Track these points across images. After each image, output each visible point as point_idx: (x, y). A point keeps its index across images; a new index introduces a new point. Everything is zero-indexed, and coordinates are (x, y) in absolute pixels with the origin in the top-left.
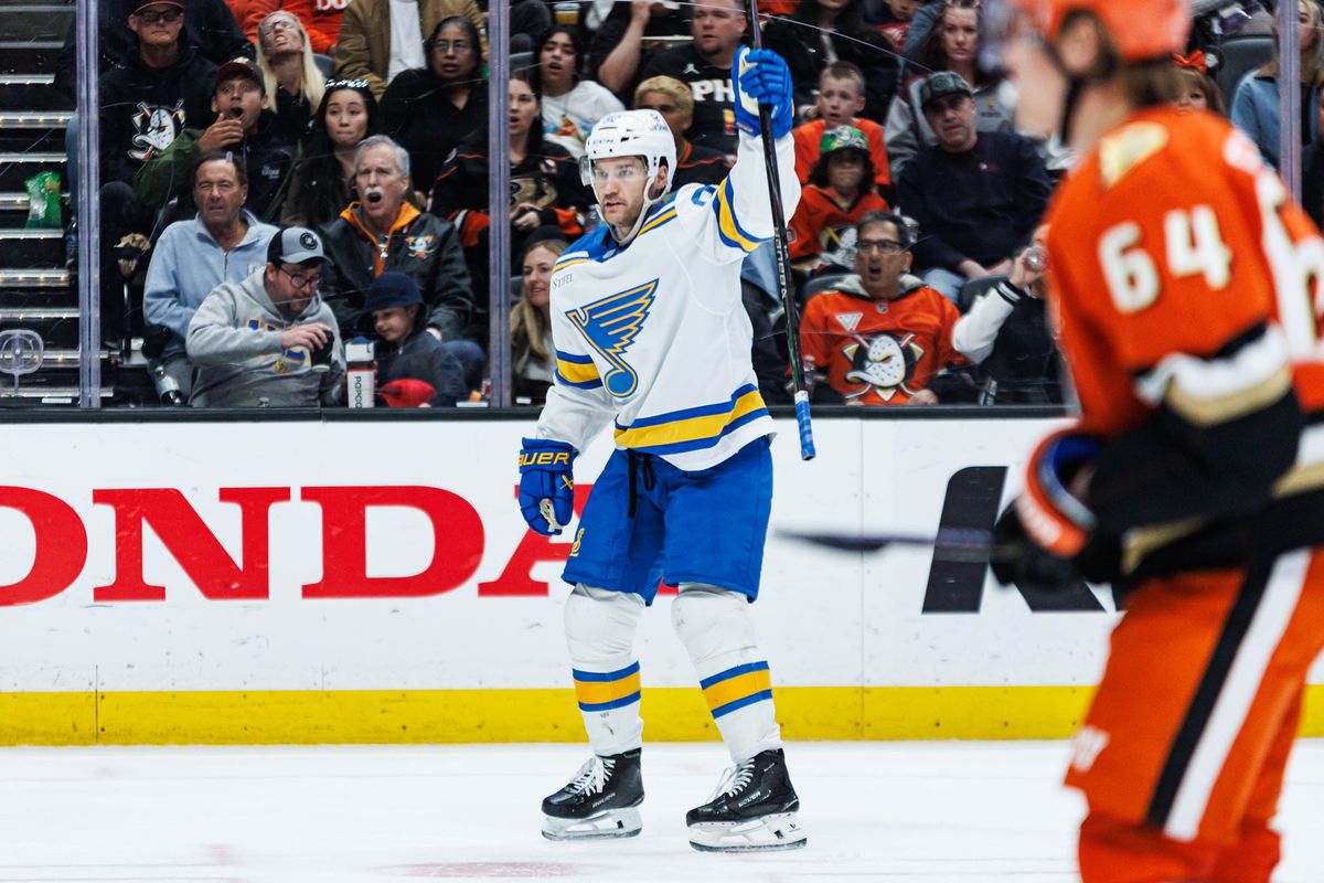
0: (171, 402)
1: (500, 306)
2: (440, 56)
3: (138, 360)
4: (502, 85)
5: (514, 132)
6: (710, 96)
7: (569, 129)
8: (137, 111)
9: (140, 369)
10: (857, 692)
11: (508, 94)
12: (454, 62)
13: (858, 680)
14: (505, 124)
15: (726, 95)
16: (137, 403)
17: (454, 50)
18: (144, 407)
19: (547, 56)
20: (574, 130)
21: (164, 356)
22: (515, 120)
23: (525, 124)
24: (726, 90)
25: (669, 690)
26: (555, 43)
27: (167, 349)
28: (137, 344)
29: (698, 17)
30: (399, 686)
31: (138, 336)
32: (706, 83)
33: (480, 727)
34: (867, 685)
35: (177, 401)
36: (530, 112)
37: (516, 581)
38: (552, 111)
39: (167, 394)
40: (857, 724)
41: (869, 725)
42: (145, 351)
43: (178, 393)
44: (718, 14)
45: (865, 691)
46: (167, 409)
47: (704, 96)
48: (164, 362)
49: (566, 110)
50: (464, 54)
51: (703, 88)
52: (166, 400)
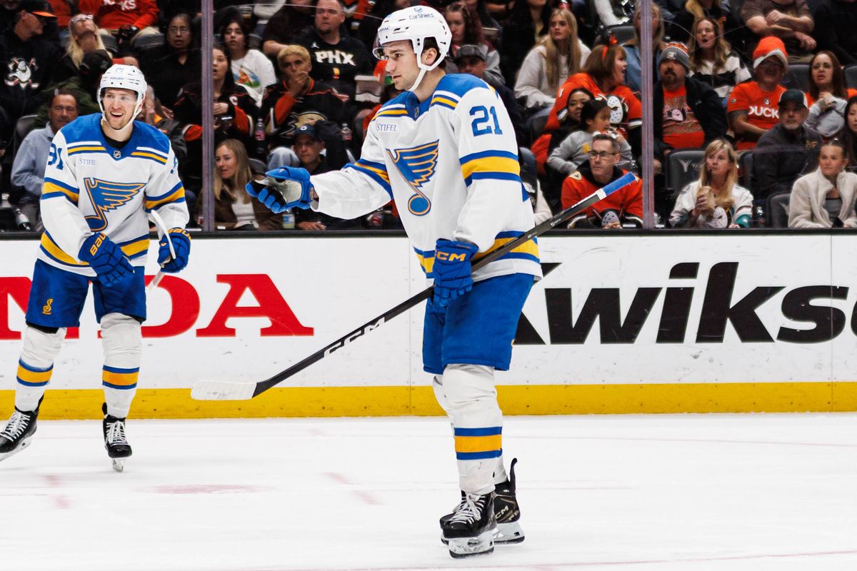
0: (25, 229)
1: (208, 175)
2: (172, 36)
3: (6, 205)
4: (209, 51)
5: (215, 77)
6: (326, 60)
7: (244, 78)
8: (11, 62)
9: (6, 210)
10: (407, 389)
11: (213, 57)
12: (181, 39)
13: (408, 382)
14: (211, 73)
15: (334, 59)
16: (5, 229)
17: (181, 33)
18: (10, 231)
19: (228, 37)
20: (247, 78)
21: (21, 202)
22: (215, 71)
23: (221, 74)
24: (334, 57)
25: (302, 388)
26: (231, 29)
27: (22, 199)
28: (5, 196)
29: (320, 13)
30: (153, 387)
31: (6, 192)
32: (323, 53)
33: (197, 410)
34: (412, 385)
35: (28, 228)
36: (223, 67)
37: (217, 328)
38: (236, 67)
39: (22, 224)
40: (407, 407)
41: (414, 408)
42: (10, 200)
43: (28, 224)
44: (331, 11)
45: (412, 389)
46: (22, 233)
47: (323, 60)
48: (21, 206)
49: (242, 67)
50: (186, 34)
51: (322, 55)
52: (21, 227)
